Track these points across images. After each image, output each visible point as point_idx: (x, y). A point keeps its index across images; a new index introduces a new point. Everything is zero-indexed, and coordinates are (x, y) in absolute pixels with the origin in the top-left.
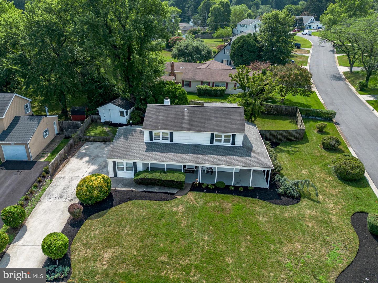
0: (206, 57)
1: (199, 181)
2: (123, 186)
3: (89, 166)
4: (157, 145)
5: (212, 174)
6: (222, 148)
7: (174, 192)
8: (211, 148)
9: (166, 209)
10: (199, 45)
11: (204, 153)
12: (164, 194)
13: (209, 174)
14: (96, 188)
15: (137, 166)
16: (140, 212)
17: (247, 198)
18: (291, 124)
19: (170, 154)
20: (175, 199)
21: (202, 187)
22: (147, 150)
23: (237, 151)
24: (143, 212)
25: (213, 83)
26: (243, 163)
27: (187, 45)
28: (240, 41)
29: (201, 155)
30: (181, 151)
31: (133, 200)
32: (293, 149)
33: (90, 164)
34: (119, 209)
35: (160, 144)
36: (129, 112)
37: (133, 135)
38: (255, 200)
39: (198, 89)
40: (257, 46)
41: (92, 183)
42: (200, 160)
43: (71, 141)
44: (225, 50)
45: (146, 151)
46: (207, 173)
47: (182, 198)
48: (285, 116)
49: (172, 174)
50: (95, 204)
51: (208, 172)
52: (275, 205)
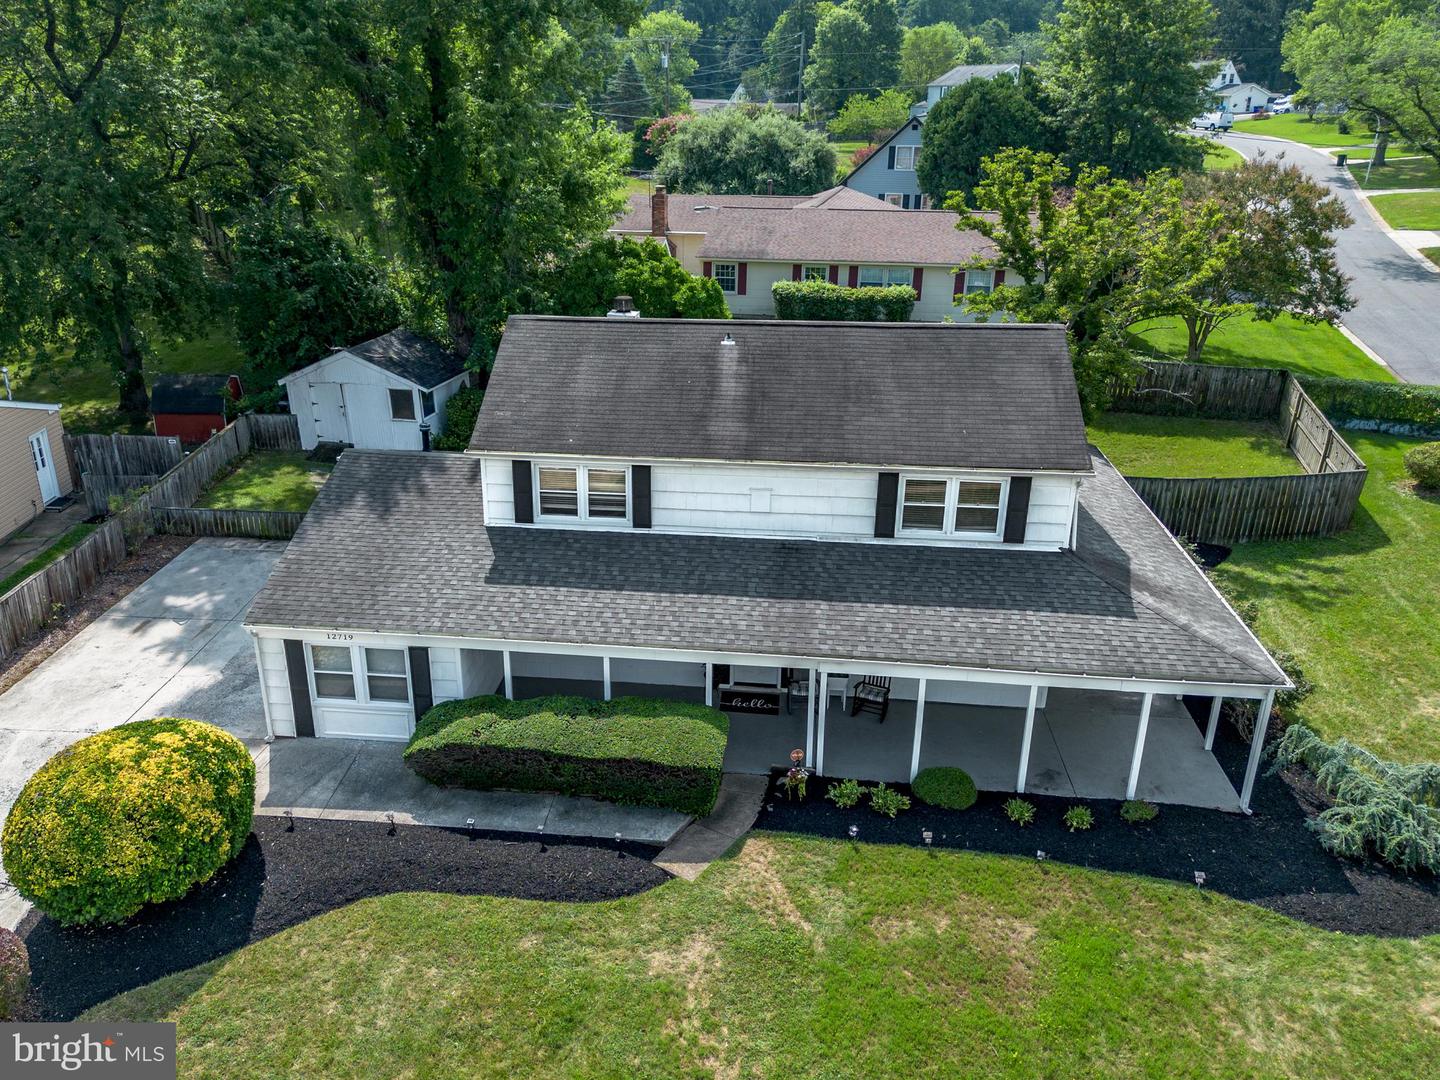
0: (808, 181)
1: (809, 764)
2: (339, 796)
3: (175, 667)
4: (557, 544)
5: (882, 718)
6: (946, 563)
7: (656, 838)
8: (879, 559)
9: (602, 960)
10: (776, 131)
11: (840, 588)
12: (589, 853)
13: (865, 720)
14: (130, 818)
15: (436, 672)
16: (425, 986)
17: (1130, 882)
18: (1256, 453)
19: (630, 598)
20: (659, 890)
21: (832, 803)
22: (495, 576)
23: (1039, 581)
24: (441, 986)
25: (854, 270)
26: (1090, 653)
27: (727, 129)
28: (963, 103)
29: (824, 605)
30: (702, 582)
31: (387, 891)
32: (1314, 578)
33: (182, 658)
34: (290, 956)
35: (577, 541)
36: (439, 394)
37: (422, 491)
38: (1181, 891)
39: (782, 297)
40: (1043, 124)
41: (103, 787)
42: (815, 633)
43: (108, 530)
44: (892, 149)
45: (488, 580)
46: (854, 714)
47: (704, 876)
48: (1219, 418)
49: (644, 721)
50: (131, 922)
51: (858, 705)
52: (1326, 933)
